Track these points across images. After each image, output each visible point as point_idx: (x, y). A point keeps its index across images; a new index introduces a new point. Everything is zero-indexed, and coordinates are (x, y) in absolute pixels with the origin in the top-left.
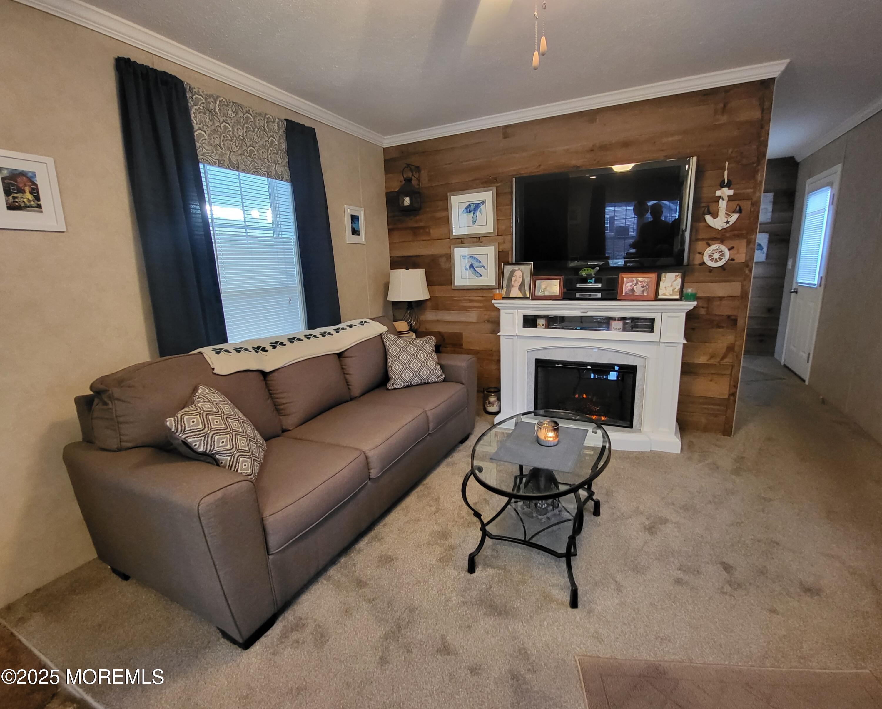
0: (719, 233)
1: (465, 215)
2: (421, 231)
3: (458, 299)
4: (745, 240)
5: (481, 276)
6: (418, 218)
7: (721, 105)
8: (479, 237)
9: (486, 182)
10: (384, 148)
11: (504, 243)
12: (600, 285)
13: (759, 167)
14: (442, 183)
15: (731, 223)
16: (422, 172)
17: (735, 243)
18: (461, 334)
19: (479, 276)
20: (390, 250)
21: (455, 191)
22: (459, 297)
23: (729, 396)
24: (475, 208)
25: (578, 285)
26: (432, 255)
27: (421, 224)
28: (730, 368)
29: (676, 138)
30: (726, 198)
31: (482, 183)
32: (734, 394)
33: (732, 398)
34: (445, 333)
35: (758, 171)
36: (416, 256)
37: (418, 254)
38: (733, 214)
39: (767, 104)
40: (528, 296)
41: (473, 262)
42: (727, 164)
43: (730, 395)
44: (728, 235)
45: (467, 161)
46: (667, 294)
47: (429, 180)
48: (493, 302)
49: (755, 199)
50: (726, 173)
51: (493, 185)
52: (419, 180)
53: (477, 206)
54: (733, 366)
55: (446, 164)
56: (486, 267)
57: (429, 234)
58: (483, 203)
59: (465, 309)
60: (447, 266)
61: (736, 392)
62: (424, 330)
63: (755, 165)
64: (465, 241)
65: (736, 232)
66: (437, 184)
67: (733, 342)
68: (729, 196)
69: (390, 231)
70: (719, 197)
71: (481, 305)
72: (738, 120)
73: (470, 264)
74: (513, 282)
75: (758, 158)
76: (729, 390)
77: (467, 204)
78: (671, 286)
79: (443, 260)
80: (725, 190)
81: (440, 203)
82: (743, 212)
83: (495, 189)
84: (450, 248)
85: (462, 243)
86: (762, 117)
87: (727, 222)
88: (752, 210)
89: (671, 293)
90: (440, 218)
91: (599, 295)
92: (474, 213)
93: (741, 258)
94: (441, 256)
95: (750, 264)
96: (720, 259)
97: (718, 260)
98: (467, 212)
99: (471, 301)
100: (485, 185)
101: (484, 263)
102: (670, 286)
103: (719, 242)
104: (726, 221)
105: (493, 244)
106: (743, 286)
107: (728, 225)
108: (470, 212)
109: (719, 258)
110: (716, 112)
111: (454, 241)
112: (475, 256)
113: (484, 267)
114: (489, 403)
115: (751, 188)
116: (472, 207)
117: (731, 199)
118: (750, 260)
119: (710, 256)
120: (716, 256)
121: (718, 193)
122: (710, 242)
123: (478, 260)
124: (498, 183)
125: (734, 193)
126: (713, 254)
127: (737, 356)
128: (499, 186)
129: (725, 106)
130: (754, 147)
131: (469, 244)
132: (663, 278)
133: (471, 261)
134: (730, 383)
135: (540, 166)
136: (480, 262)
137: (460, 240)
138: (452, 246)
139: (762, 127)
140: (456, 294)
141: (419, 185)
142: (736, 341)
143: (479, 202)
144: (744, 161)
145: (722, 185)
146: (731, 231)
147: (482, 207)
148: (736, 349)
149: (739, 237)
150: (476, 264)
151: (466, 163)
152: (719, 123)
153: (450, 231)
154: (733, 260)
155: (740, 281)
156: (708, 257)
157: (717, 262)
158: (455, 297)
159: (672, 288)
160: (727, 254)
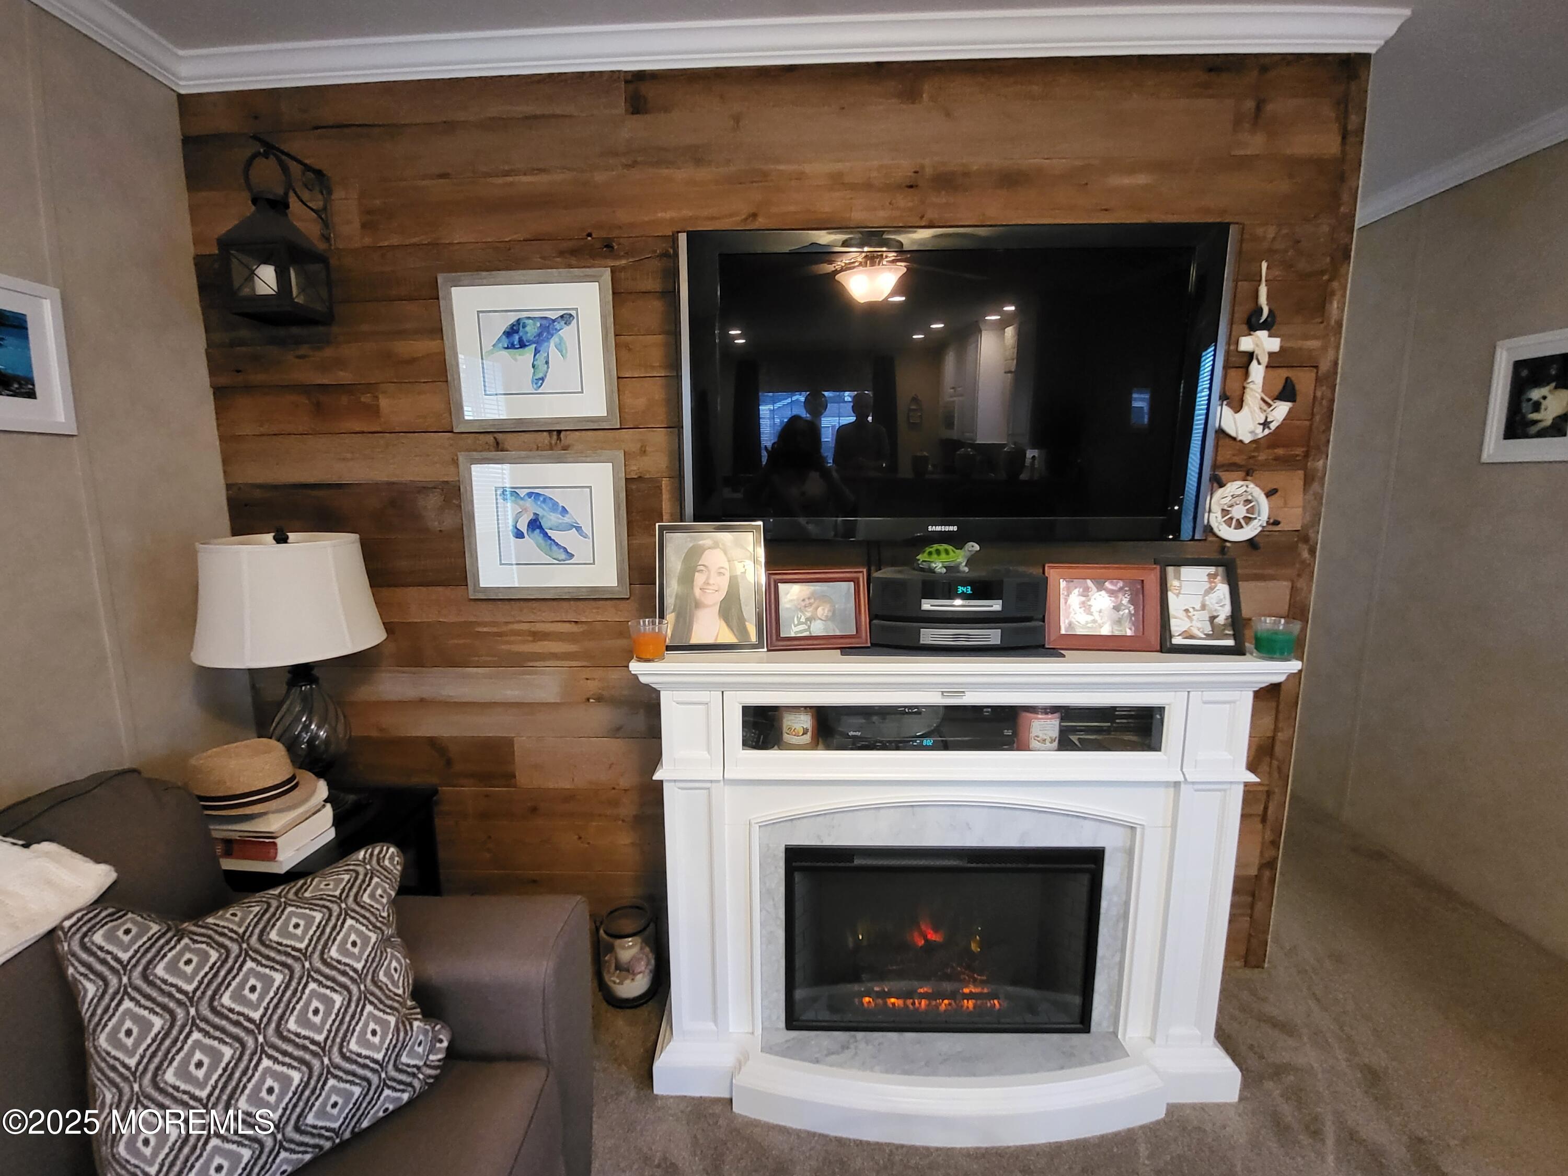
0: (1240, 452)
1: (505, 353)
2: (344, 400)
3: (495, 630)
4: (1301, 473)
5: (572, 556)
6: (328, 352)
7: (1250, 104)
8: (559, 432)
9: (574, 252)
10: (182, 99)
11: (643, 452)
12: (996, 606)
13: (1335, 284)
14: (415, 240)
15: (1273, 426)
16: (338, 194)
17: (1279, 478)
18: (508, 743)
19: (563, 556)
20: (226, 461)
21: (464, 270)
22: (494, 624)
23: (1259, 869)
24: (540, 335)
25: (927, 605)
26: (391, 484)
27: (344, 377)
28: (1264, 797)
29: (1141, 179)
30: (1265, 360)
31: (561, 253)
32: (1270, 865)
33: (1267, 873)
34: (453, 739)
35: (1333, 293)
36: (329, 486)
37: (334, 480)
38: (1278, 403)
39: (1354, 119)
40: (754, 638)
41: (540, 512)
42: (1264, 265)
43: (1262, 867)
44: (1262, 457)
45: (507, 174)
46: (1196, 632)
47: (364, 226)
48: (635, 667)
49: (1324, 366)
50: (1263, 291)
51: (603, 262)
52: (326, 224)
53: (548, 328)
54: (1269, 794)
55: (424, 178)
56: (587, 530)
57: (373, 411)
58: (567, 318)
59: (520, 661)
60: (448, 522)
61: (1276, 859)
62: (374, 733)
63: (1326, 277)
64: (508, 440)
65: (1280, 451)
66: (395, 240)
67: (1270, 734)
68: (1271, 354)
69: (221, 393)
70: (1250, 356)
71: (572, 648)
72: (1288, 152)
73: (531, 516)
74: (697, 592)
75: (1332, 258)
76: (1262, 852)
77: (512, 318)
78: (1204, 607)
79: (431, 503)
80: (1262, 334)
81: (412, 308)
82: (1298, 398)
83: (607, 274)
84: (455, 462)
85: (498, 446)
86: (1344, 152)
87: (1266, 424)
88: (1319, 394)
89: (1208, 630)
90: (412, 361)
91: (994, 636)
92: (537, 352)
93: (1293, 520)
94: (424, 489)
95: (1311, 534)
96: (1248, 520)
97: (1242, 521)
98: (511, 346)
99: (537, 636)
100: (573, 261)
101: (578, 514)
102: (1198, 607)
103: (1242, 474)
104: (1262, 421)
105: (608, 453)
106: (1293, 589)
107: (1267, 432)
108: (522, 345)
109: (1245, 518)
110: (1237, 122)
111: (470, 439)
112: (546, 492)
113: (578, 529)
114: (618, 967)
115: (1315, 337)
116: (531, 330)
117: (1275, 361)
118: (1313, 526)
119: (1225, 512)
120: (1239, 512)
121: (1246, 344)
122: (1223, 475)
123: (555, 504)
124: (619, 257)
125: (1281, 347)
126: (1231, 506)
127: (1279, 769)
128: (623, 269)
129: (1259, 109)
130: (1325, 229)
131: (523, 453)
132: (1173, 583)
133: (532, 508)
134: (1263, 838)
135: (754, 216)
136: (564, 511)
137: (490, 438)
138: (462, 458)
139: (1342, 178)
140: (485, 614)
141: (327, 239)
142: (1276, 730)
143: (553, 315)
144: (1303, 265)
145: (1253, 324)
146: (1269, 447)
147: (566, 332)
148: (1278, 749)
149: (1287, 463)
150: (550, 519)
151: (500, 181)
152: (1242, 153)
153: (452, 405)
154: (1276, 523)
155: (1285, 579)
156: (1219, 514)
157: (1242, 527)
158: (485, 624)
159: (1205, 615)
160: (1264, 505)
